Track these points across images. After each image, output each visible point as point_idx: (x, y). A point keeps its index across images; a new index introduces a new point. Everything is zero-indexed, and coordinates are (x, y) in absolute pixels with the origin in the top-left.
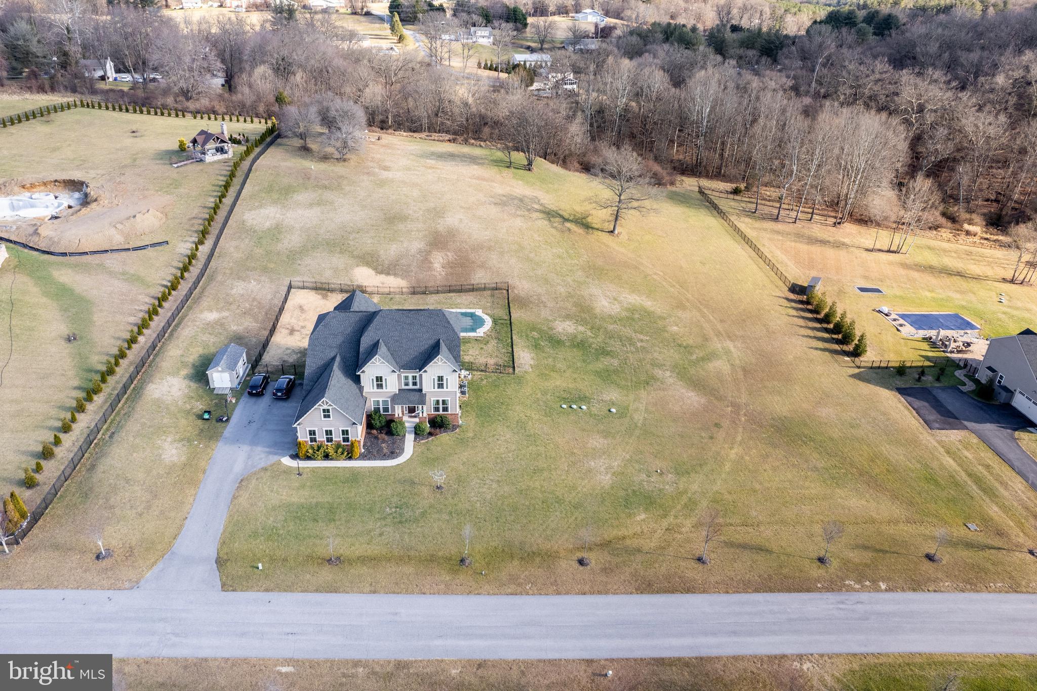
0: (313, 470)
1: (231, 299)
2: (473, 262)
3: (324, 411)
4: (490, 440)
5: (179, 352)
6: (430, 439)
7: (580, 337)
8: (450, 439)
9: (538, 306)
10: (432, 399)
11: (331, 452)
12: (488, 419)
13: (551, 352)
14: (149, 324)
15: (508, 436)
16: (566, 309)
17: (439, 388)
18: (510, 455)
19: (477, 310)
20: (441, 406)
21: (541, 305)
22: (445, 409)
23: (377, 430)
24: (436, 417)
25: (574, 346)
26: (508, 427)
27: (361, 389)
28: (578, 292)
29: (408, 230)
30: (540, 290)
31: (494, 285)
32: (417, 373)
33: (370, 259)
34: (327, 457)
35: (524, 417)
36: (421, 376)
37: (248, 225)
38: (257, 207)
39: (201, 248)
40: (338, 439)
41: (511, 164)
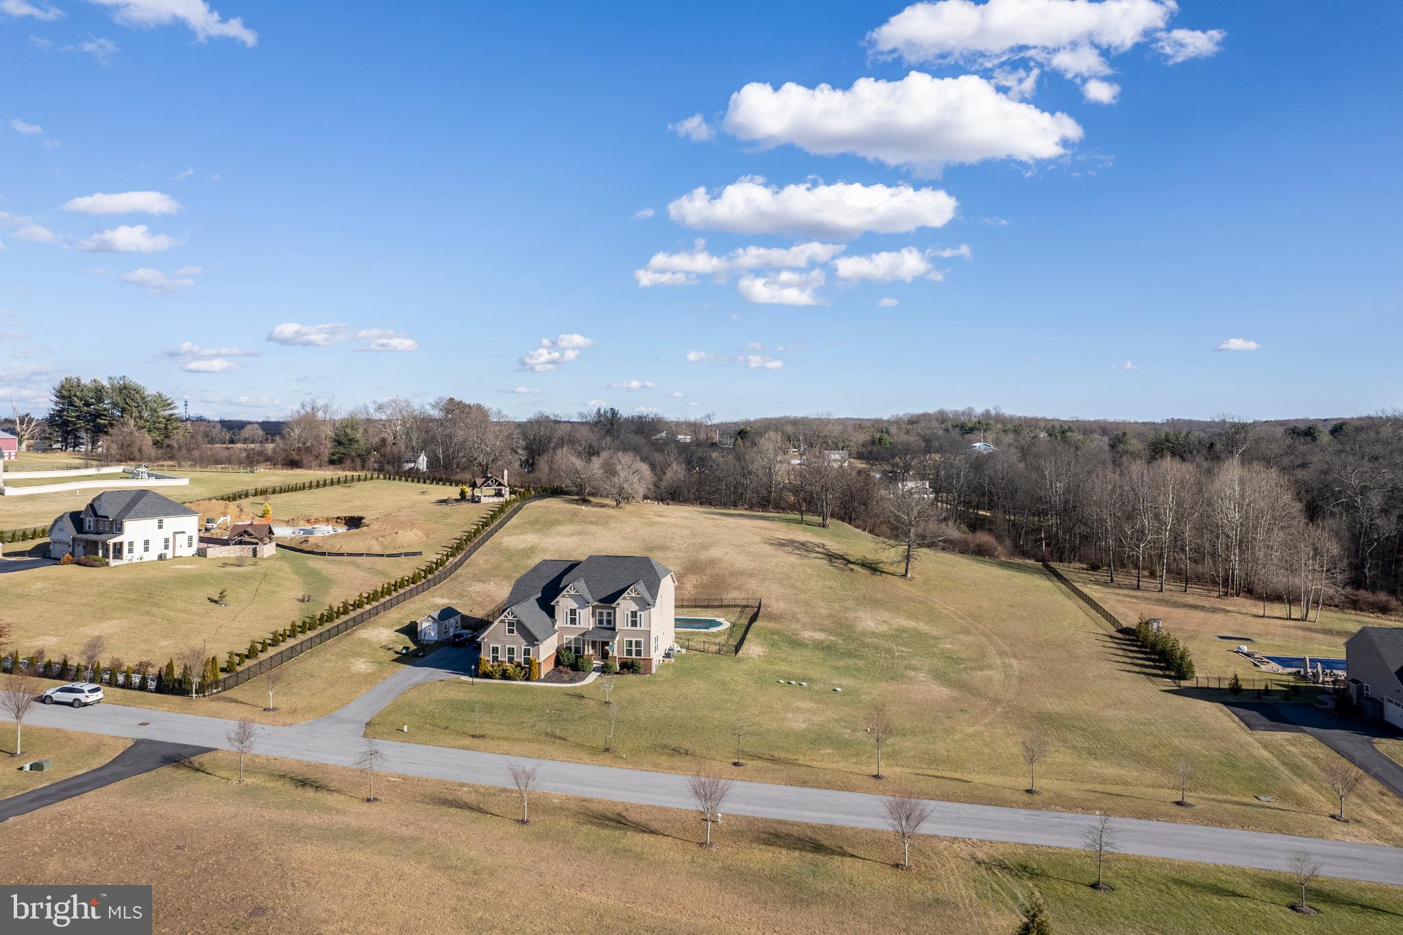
0: (489, 687)
1: (466, 593)
2: (729, 585)
3: (509, 624)
6: (616, 676)
7: (827, 643)
8: (636, 679)
9: (789, 620)
10: (625, 639)
11: (510, 671)
16: (820, 623)
17: (632, 625)
20: (634, 648)
21: (794, 620)
22: (638, 653)
23: (564, 666)
24: (627, 659)
25: (818, 648)
27: (554, 620)
28: (842, 614)
30: (797, 610)
31: (745, 602)
32: (610, 607)
34: (505, 676)
36: (614, 610)
37: (504, 545)
38: (518, 534)
39: (451, 559)
40: (518, 660)
41: (801, 522)
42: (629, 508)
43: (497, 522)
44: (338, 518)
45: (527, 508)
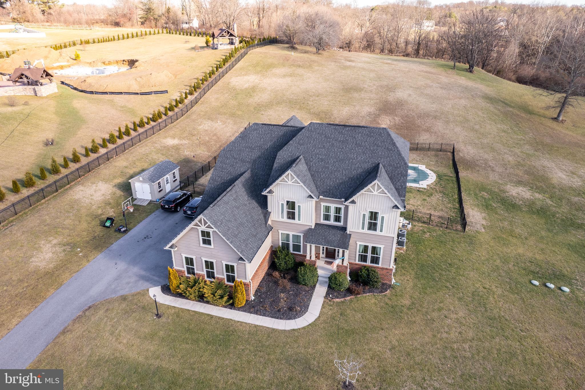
0: (179, 312)
1: (196, 132)
2: (419, 126)
3: (203, 232)
4: (435, 314)
5: (125, 164)
6: (348, 298)
7: (539, 204)
8: (375, 304)
9: (485, 169)
10: (359, 243)
11: (207, 292)
12: (432, 283)
13: (506, 214)
14: (116, 141)
15: (461, 314)
16: (517, 175)
17: (369, 229)
18: (466, 346)
19: (420, 165)
20: (369, 255)
21: (489, 169)
22: (375, 260)
23: (280, 271)
24: (360, 269)
25: (534, 213)
26: (460, 299)
27: (266, 215)
28: (528, 163)
29: (362, 98)
30: (486, 156)
31: (439, 147)
32: (341, 203)
33: (324, 116)
34: (201, 298)
35: (481, 289)
36: (347, 207)
37: (232, 85)
38: (243, 75)
39: (189, 97)
40: (220, 276)
41: (454, 67)
42: (325, 53)
43: (227, 65)
44: (124, 61)
45: (251, 54)
